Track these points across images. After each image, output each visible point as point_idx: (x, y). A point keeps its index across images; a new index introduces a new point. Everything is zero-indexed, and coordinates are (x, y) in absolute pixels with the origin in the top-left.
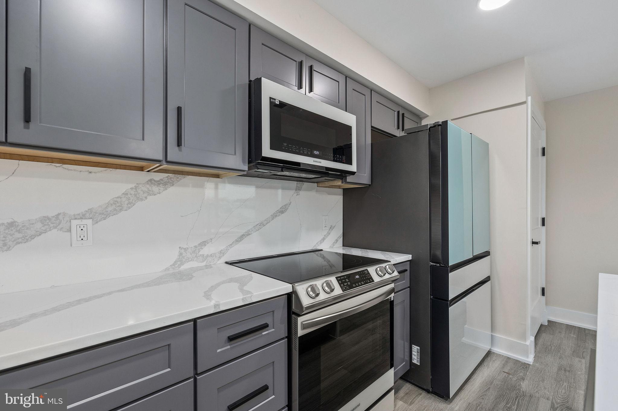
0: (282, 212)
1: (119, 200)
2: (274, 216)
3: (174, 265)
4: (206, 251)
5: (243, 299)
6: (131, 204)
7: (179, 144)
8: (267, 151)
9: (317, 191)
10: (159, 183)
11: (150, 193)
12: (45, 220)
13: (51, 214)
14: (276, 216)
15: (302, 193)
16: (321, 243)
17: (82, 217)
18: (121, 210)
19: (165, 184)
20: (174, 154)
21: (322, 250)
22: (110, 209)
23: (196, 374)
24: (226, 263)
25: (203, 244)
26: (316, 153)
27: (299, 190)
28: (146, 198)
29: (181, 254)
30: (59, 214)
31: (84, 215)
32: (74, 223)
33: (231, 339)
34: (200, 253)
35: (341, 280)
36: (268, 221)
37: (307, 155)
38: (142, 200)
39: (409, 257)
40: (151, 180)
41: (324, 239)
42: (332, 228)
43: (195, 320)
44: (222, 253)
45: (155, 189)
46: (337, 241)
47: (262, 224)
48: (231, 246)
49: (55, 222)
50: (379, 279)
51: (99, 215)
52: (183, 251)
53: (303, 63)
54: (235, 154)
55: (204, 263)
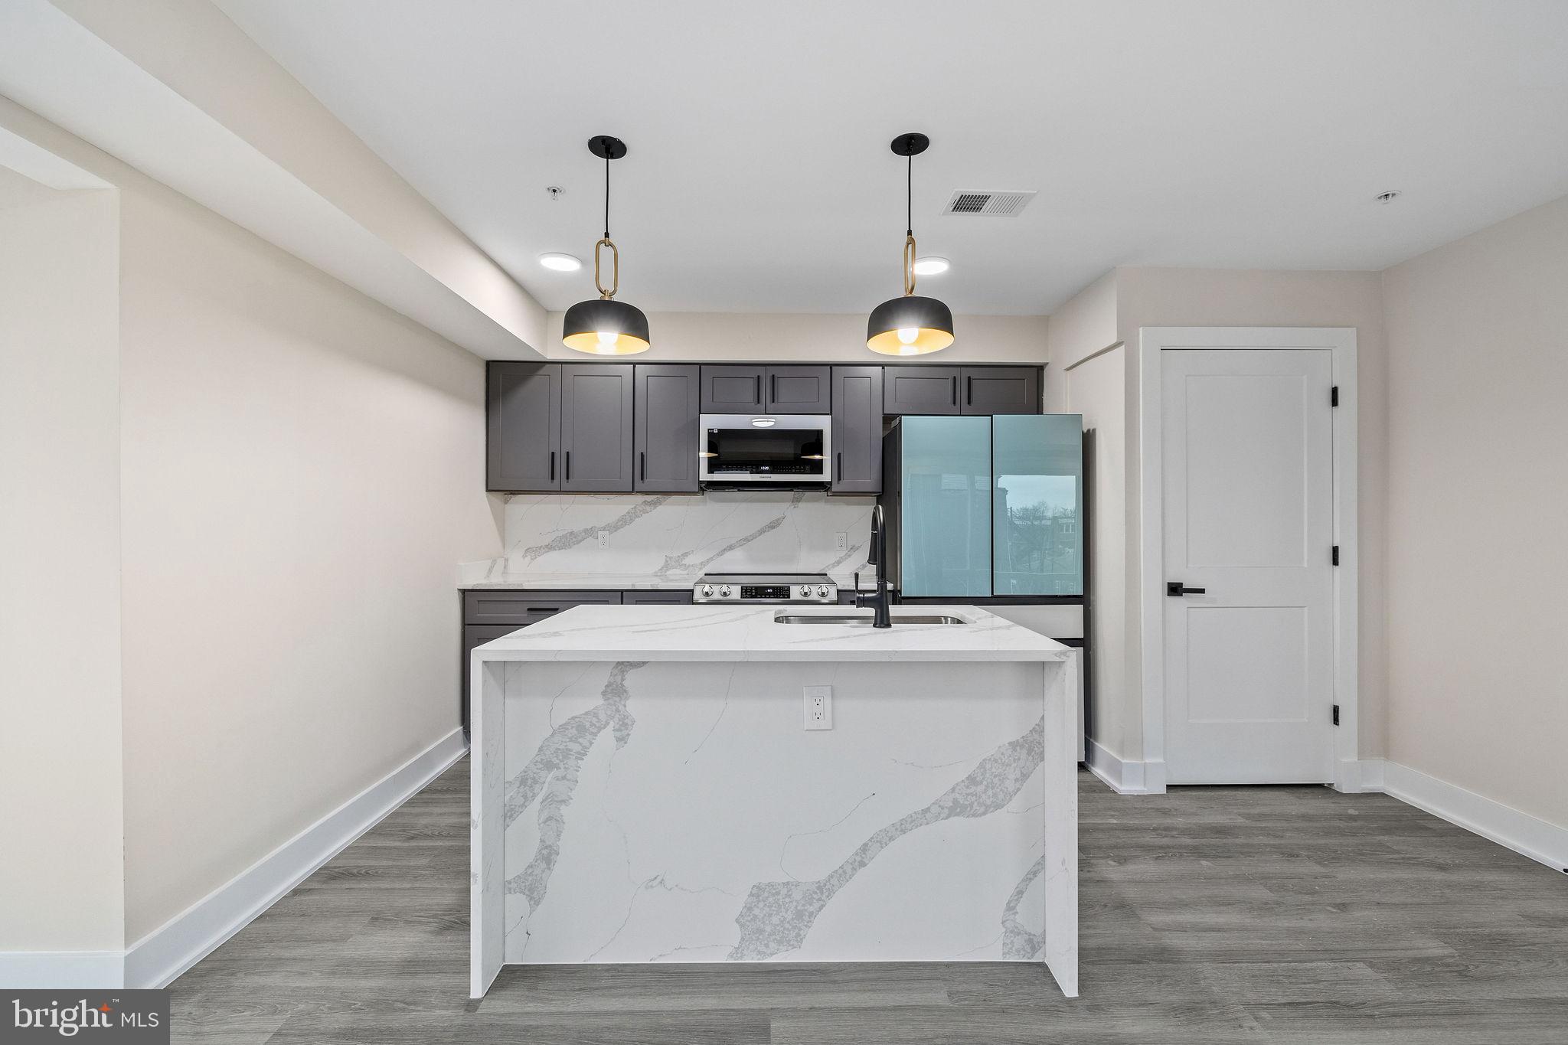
0: (773, 527)
1: (624, 517)
2: (762, 532)
3: (660, 570)
4: (687, 561)
6: (632, 520)
7: (642, 478)
8: (706, 475)
9: (825, 502)
10: (650, 503)
12: (586, 531)
13: (589, 527)
14: (764, 531)
17: (604, 529)
18: (626, 524)
19: (654, 504)
20: (639, 485)
22: (619, 523)
24: (706, 574)
25: (685, 555)
26: (764, 468)
27: (798, 501)
29: (666, 562)
30: (592, 527)
32: (600, 533)
34: (683, 562)
35: (746, 592)
36: (753, 537)
37: (752, 472)
40: (644, 501)
41: (839, 563)
42: (854, 549)
43: (622, 591)
44: (703, 564)
45: (648, 508)
47: (747, 540)
48: (711, 559)
49: (590, 532)
50: (799, 597)
51: (613, 528)
52: (668, 559)
53: (763, 375)
54: (687, 479)
55: (686, 572)
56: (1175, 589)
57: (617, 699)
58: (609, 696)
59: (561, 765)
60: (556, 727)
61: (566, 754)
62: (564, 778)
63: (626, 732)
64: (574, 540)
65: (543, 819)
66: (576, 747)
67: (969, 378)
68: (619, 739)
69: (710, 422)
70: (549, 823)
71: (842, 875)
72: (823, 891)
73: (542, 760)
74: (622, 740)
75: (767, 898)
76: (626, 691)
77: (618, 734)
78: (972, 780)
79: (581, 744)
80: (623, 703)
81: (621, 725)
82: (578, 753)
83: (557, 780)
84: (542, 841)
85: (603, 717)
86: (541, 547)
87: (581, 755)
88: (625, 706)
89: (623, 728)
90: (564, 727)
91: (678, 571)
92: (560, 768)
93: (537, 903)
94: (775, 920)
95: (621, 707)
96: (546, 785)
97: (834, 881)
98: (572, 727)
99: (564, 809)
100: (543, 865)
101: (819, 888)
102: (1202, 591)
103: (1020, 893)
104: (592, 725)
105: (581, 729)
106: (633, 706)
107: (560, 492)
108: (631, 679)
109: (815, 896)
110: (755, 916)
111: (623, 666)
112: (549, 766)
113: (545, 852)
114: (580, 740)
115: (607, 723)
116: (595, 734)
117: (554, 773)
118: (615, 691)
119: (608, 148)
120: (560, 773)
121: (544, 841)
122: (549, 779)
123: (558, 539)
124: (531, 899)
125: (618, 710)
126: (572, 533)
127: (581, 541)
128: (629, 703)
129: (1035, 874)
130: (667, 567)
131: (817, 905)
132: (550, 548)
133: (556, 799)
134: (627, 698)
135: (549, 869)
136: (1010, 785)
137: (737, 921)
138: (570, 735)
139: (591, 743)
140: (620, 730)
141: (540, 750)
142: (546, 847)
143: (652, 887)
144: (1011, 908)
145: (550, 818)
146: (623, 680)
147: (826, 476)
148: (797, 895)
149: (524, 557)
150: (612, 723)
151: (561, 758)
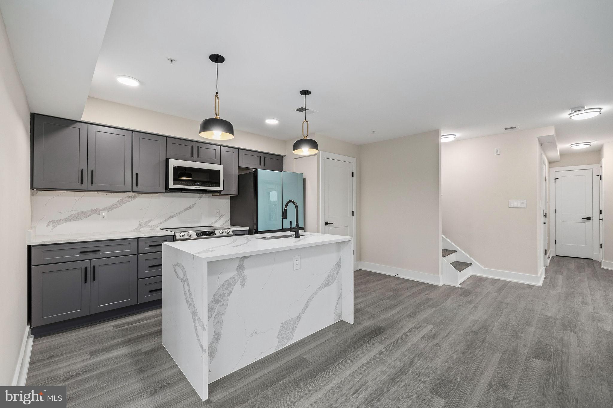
0: (190, 208)
1: (116, 204)
2: (186, 210)
3: (137, 228)
4: (150, 224)
5: (154, 235)
6: (120, 205)
7: (137, 185)
8: (171, 185)
9: (212, 198)
10: (131, 197)
11: (128, 201)
12: (92, 211)
13: (94, 208)
14: (187, 210)
15: (202, 199)
16: (214, 223)
17: (104, 210)
18: (117, 207)
19: (134, 197)
20: (135, 189)
21: (213, 226)
22: (113, 207)
23: (138, 254)
24: (160, 229)
25: (150, 221)
26: (197, 184)
27: (201, 197)
28: (126, 203)
29: (140, 224)
30: (96, 209)
31: (104, 209)
32: (101, 212)
33: (150, 246)
34: (148, 225)
35: (198, 234)
36: (182, 212)
37: (192, 185)
38: (124, 203)
39: (248, 228)
40: (128, 196)
41: (216, 221)
42: (222, 216)
43: (138, 238)
44: (159, 225)
45: (130, 199)
46: (226, 222)
47: (179, 213)
48: (163, 222)
49: (95, 211)
50: (219, 235)
51: (109, 209)
52: (141, 223)
53: (194, 146)
54: (160, 187)
55: (150, 229)
56: (327, 224)
57: (241, 271)
58: (239, 270)
59: (222, 300)
60: (220, 285)
61: (224, 295)
62: (223, 305)
63: (244, 283)
64: (84, 215)
65: (215, 323)
66: (227, 292)
67: (264, 157)
68: (242, 285)
69: (174, 163)
70: (218, 324)
71: (302, 312)
72: (298, 318)
73: (215, 300)
74: (243, 285)
75: (285, 326)
76: (244, 267)
77: (242, 283)
78: (329, 276)
79: (229, 290)
80: (243, 271)
81: (243, 280)
82: (228, 294)
83: (221, 306)
84: (215, 332)
85: (236, 278)
86: (61, 220)
87: (229, 294)
88: (244, 273)
89: (243, 281)
90: (223, 285)
91: (146, 228)
92: (221, 301)
93: (213, 357)
94: (287, 333)
95: (243, 274)
96: (216, 309)
97: (301, 315)
98: (226, 284)
99: (223, 317)
100: (216, 341)
101: (297, 318)
102: (332, 224)
103: (337, 303)
104: (233, 282)
105: (229, 284)
106: (247, 272)
107: (87, 190)
108: (246, 263)
109: (296, 321)
110: (282, 333)
111: (243, 258)
112: (217, 301)
113: (216, 336)
114: (229, 289)
115: (238, 280)
116: (234, 285)
117: (220, 304)
118: (241, 268)
119: (217, 59)
120: (221, 303)
121: (216, 332)
122: (217, 307)
123: (73, 215)
124: (211, 357)
125: (241, 275)
126: (82, 212)
127: (88, 216)
128: (245, 272)
129: (340, 298)
130: (140, 226)
131: (297, 324)
132: (66, 220)
133: (220, 314)
134: (244, 270)
135: (218, 342)
136: (335, 275)
137: (277, 337)
138: (225, 288)
139: (233, 289)
140: (242, 282)
141: (214, 296)
142: (217, 334)
143: (253, 335)
144: (336, 308)
145: (218, 322)
146: (243, 263)
147: (221, 188)
148: (292, 322)
149: (47, 226)
150: (240, 280)
151: (222, 297)
